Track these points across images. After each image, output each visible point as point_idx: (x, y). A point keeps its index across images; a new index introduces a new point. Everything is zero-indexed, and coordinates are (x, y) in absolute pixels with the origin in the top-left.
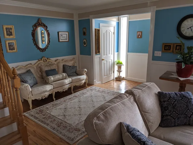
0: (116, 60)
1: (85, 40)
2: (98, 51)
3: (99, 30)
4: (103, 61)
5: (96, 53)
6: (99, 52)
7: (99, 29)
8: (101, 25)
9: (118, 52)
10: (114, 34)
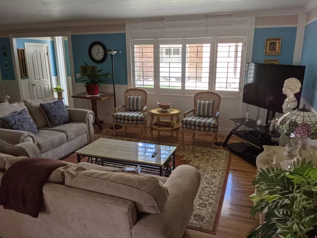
0: (55, 86)
1: (6, 62)
2: (25, 74)
3: (23, 51)
4: (34, 87)
5: (22, 77)
6: (26, 76)
7: (23, 49)
8: (25, 45)
9: (57, 76)
10: (47, 54)
